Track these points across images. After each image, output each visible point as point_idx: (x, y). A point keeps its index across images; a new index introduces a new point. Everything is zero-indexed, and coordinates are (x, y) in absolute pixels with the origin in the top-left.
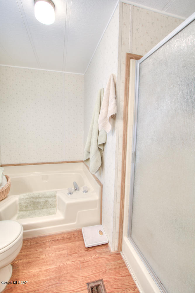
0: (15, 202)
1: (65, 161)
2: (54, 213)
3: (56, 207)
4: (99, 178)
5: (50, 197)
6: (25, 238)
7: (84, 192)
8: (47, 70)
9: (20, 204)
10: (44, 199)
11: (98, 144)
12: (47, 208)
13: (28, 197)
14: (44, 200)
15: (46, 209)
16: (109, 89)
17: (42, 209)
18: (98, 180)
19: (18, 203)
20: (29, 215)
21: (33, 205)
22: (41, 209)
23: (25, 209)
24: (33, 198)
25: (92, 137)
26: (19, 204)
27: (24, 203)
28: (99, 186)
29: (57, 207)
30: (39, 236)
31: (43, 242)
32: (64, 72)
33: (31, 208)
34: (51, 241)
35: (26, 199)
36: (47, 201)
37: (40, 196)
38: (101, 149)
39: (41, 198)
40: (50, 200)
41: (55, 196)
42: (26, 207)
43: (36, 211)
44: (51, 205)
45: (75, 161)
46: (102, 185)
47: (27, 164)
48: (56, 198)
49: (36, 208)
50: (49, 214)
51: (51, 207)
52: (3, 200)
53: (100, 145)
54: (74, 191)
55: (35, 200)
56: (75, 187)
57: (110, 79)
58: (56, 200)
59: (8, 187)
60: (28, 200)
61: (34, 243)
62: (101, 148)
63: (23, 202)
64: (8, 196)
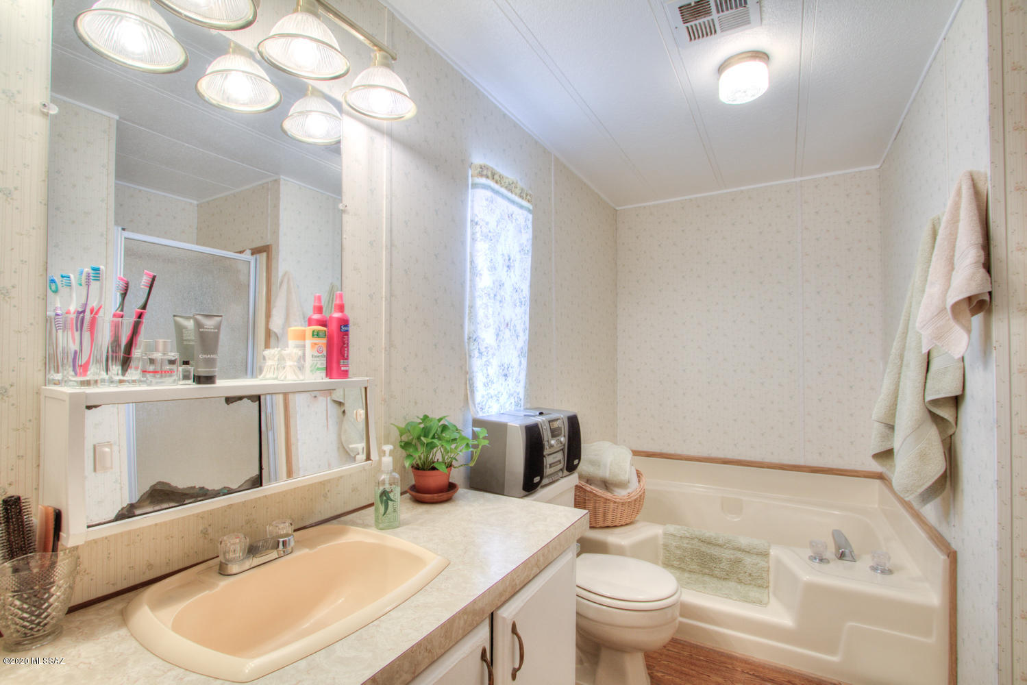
0: (654, 539)
1: (801, 462)
2: (759, 602)
3: (768, 587)
4: (943, 530)
5: (748, 552)
6: (679, 637)
7: (874, 569)
8: (742, 188)
9: (666, 546)
10: (732, 551)
11: (928, 398)
12: (740, 581)
13: (688, 535)
14: (732, 557)
15: (733, 583)
16: (955, 220)
17: (725, 579)
18: (940, 534)
19: (661, 542)
20: (688, 583)
21: (699, 561)
22: (720, 578)
23: (678, 563)
24: (701, 540)
25: (902, 376)
26: (663, 544)
27: (676, 547)
28: (942, 558)
29: (771, 589)
30: (715, 649)
31: (727, 667)
32: (798, 179)
33: (694, 567)
34: (747, 673)
35: (681, 537)
36: (738, 561)
37: (720, 542)
38: (943, 419)
39: (721, 546)
40: (748, 560)
41: (765, 555)
42: (681, 559)
43: (707, 579)
44: (750, 575)
45: (846, 471)
46: (955, 553)
47: (680, 455)
48: (767, 562)
49: (707, 571)
50: (746, 599)
51: (750, 584)
52: (627, 524)
53: (935, 402)
54: (834, 557)
55: (704, 548)
56: (838, 547)
57: (959, 190)
58: (769, 567)
59: (640, 496)
60: (686, 541)
61: (702, 658)
62: (946, 413)
63: (674, 544)
64: (637, 521)
